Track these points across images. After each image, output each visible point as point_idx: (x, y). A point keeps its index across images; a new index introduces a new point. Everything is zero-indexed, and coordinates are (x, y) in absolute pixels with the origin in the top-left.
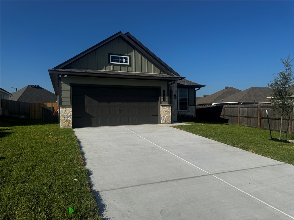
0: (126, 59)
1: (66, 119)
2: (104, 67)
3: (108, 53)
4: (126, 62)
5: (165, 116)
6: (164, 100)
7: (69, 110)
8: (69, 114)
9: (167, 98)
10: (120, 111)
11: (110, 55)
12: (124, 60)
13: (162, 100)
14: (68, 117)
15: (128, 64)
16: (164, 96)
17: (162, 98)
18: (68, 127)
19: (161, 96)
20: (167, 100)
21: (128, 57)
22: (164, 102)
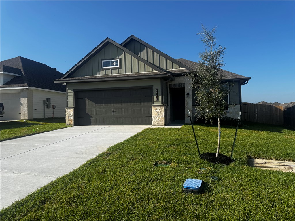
0: (116, 62)
1: (70, 118)
2: (98, 73)
3: (101, 60)
4: (117, 65)
5: (157, 117)
6: (157, 100)
7: (72, 111)
8: (71, 114)
9: (160, 97)
10: (114, 112)
11: (103, 61)
12: (115, 64)
13: (155, 100)
14: (71, 117)
15: (118, 66)
16: (157, 95)
17: (155, 97)
18: (71, 125)
19: (153, 95)
20: (160, 99)
21: (118, 60)
22: (157, 102)
